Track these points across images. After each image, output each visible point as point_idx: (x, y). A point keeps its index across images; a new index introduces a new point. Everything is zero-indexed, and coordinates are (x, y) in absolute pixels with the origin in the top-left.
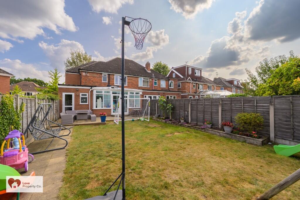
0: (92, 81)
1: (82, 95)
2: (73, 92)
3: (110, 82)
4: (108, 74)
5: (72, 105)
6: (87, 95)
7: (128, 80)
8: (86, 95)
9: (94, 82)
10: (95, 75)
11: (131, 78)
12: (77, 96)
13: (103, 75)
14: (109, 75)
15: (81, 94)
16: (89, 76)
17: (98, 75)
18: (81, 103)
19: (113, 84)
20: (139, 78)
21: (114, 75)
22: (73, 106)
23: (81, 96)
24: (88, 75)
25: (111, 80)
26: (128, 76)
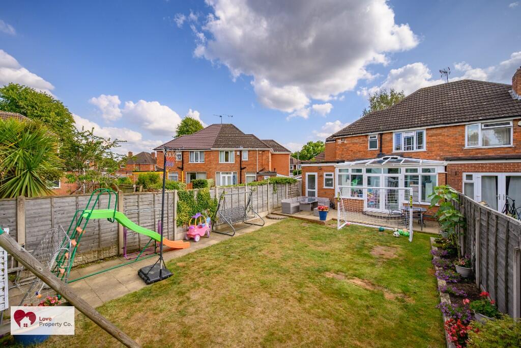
0: (352, 151)
1: (327, 175)
2: (316, 172)
3: (383, 148)
4: (379, 134)
5: (314, 189)
6: (333, 175)
7: (429, 136)
8: (331, 175)
9: (354, 153)
10: (356, 140)
11: (439, 131)
12: (321, 176)
13: (369, 137)
14: (381, 135)
15: (325, 174)
16: (346, 144)
17: (361, 140)
18: (325, 187)
19: (390, 152)
20: (466, 127)
21: (392, 133)
22: (316, 190)
23: (325, 177)
24: (345, 142)
25: (385, 145)
26: (427, 129)
